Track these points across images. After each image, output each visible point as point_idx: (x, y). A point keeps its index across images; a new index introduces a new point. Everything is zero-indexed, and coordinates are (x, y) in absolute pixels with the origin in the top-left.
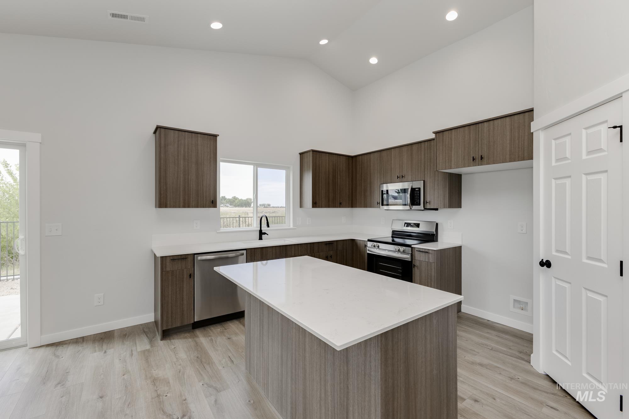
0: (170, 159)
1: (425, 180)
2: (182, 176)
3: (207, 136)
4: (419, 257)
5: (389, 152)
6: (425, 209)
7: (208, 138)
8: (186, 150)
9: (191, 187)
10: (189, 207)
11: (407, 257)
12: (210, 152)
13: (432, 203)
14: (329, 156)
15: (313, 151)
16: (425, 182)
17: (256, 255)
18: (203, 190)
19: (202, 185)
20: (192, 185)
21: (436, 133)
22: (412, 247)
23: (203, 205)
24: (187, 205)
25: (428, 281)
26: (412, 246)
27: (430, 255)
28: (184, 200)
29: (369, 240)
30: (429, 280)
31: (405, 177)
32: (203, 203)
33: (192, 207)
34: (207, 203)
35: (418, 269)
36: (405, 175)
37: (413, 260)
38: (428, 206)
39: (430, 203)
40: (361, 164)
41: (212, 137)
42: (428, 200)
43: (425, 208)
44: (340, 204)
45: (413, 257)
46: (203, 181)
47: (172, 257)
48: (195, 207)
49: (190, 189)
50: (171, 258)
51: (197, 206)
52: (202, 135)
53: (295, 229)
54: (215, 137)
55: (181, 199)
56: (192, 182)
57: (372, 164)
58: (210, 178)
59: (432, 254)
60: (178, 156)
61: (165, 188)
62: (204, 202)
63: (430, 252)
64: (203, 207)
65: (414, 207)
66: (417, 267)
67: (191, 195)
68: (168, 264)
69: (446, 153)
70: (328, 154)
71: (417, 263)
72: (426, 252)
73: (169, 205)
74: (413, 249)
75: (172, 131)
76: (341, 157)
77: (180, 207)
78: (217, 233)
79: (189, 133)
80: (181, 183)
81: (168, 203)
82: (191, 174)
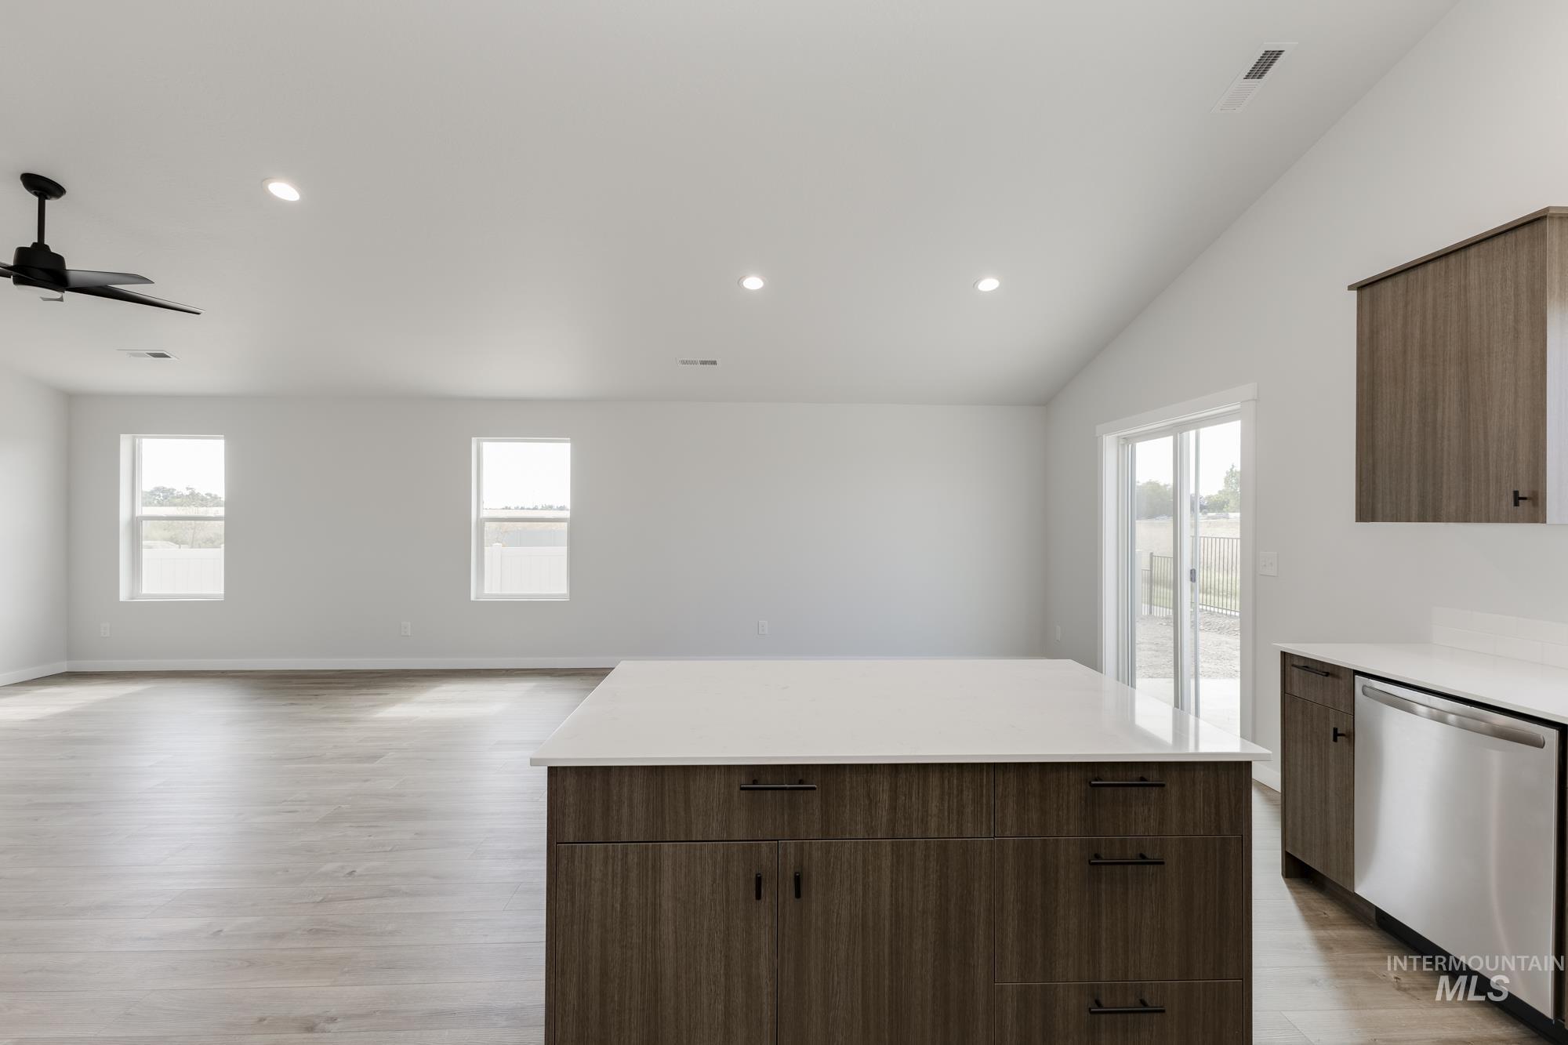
2: (1416, 414)
7: (1506, 244)
9: (1442, 449)
12: (1517, 295)
19: (1481, 438)
20: (1446, 443)
23: (1485, 513)
24: (1431, 512)
28: (1424, 495)
32: (1486, 507)
33: (1448, 521)
34: (1504, 503)
41: (1526, 228)
48: (1457, 520)
49: (1442, 457)
50: (1301, 663)
51: (1466, 513)
54: (1536, 224)
55: (1414, 492)
56: (1446, 431)
58: (1516, 401)
60: (1405, 352)
61: (1370, 462)
62: (1492, 502)
64: (1485, 520)
67: (1445, 477)
68: (1294, 679)
73: (1380, 516)
77: (1409, 520)
79: (1438, 263)
80: (1414, 440)
81: (1379, 506)
82: (1444, 400)
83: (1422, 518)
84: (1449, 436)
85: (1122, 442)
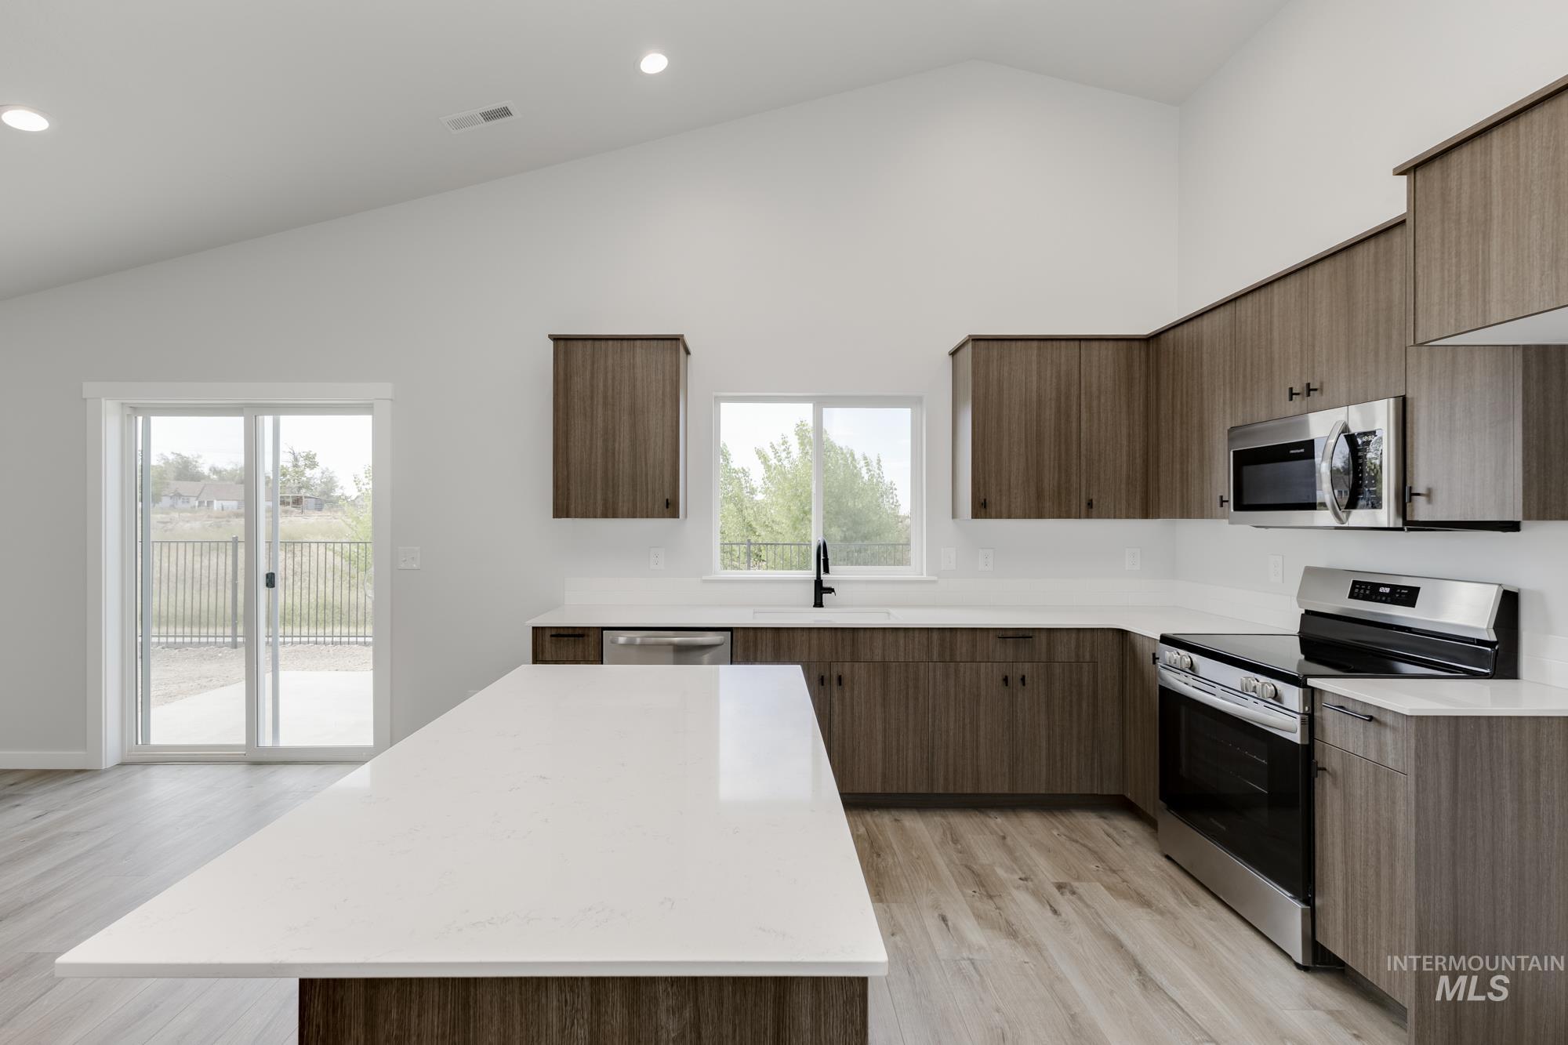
0: (576, 407)
1: (1408, 396)
2: (600, 443)
3: (656, 342)
4: (1337, 732)
5: (1263, 300)
6: (1406, 522)
7: (657, 345)
8: (610, 382)
9: (619, 469)
10: (615, 516)
11: (1287, 724)
12: (664, 380)
13: (1440, 497)
14: (1039, 348)
15: (976, 339)
16: (1409, 403)
17: (760, 647)
18: (647, 475)
19: (644, 465)
20: (621, 465)
21: (1413, 169)
22: (1313, 689)
23: (647, 512)
24: (610, 511)
25: (1378, 852)
26: (1311, 682)
27: (1389, 736)
28: (605, 501)
29: (1166, 639)
30: (1384, 851)
31: (1322, 390)
32: (647, 508)
33: (623, 517)
34: (656, 506)
35: (1335, 783)
36: (1322, 384)
37: (1317, 744)
38: (1422, 511)
39: (1429, 495)
40: (1174, 359)
41: (669, 342)
42: (1420, 486)
43: (1408, 518)
44: (1090, 504)
45: (1317, 730)
46: (646, 452)
47: (555, 630)
48: (628, 517)
49: (619, 474)
50: (554, 633)
51: (635, 512)
52: (645, 342)
53: (934, 582)
54: (674, 342)
55: (599, 497)
57: (1205, 356)
58: (663, 445)
59: (1394, 729)
60: (592, 398)
61: (566, 473)
62: (650, 506)
63: (1389, 719)
64: (647, 517)
65: (1359, 517)
66: (1334, 775)
68: (547, 646)
69: (1458, 254)
70: (1035, 344)
71: (1329, 759)
72: (1372, 718)
73: (573, 514)
74: (1317, 696)
75: (580, 343)
76: (1095, 344)
77: (595, 517)
78: (705, 581)
79: (616, 342)
80: (599, 461)
81: (573, 506)
82: (620, 437)
83: (605, 515)
84: (623, 461)
85: (128, 411)
